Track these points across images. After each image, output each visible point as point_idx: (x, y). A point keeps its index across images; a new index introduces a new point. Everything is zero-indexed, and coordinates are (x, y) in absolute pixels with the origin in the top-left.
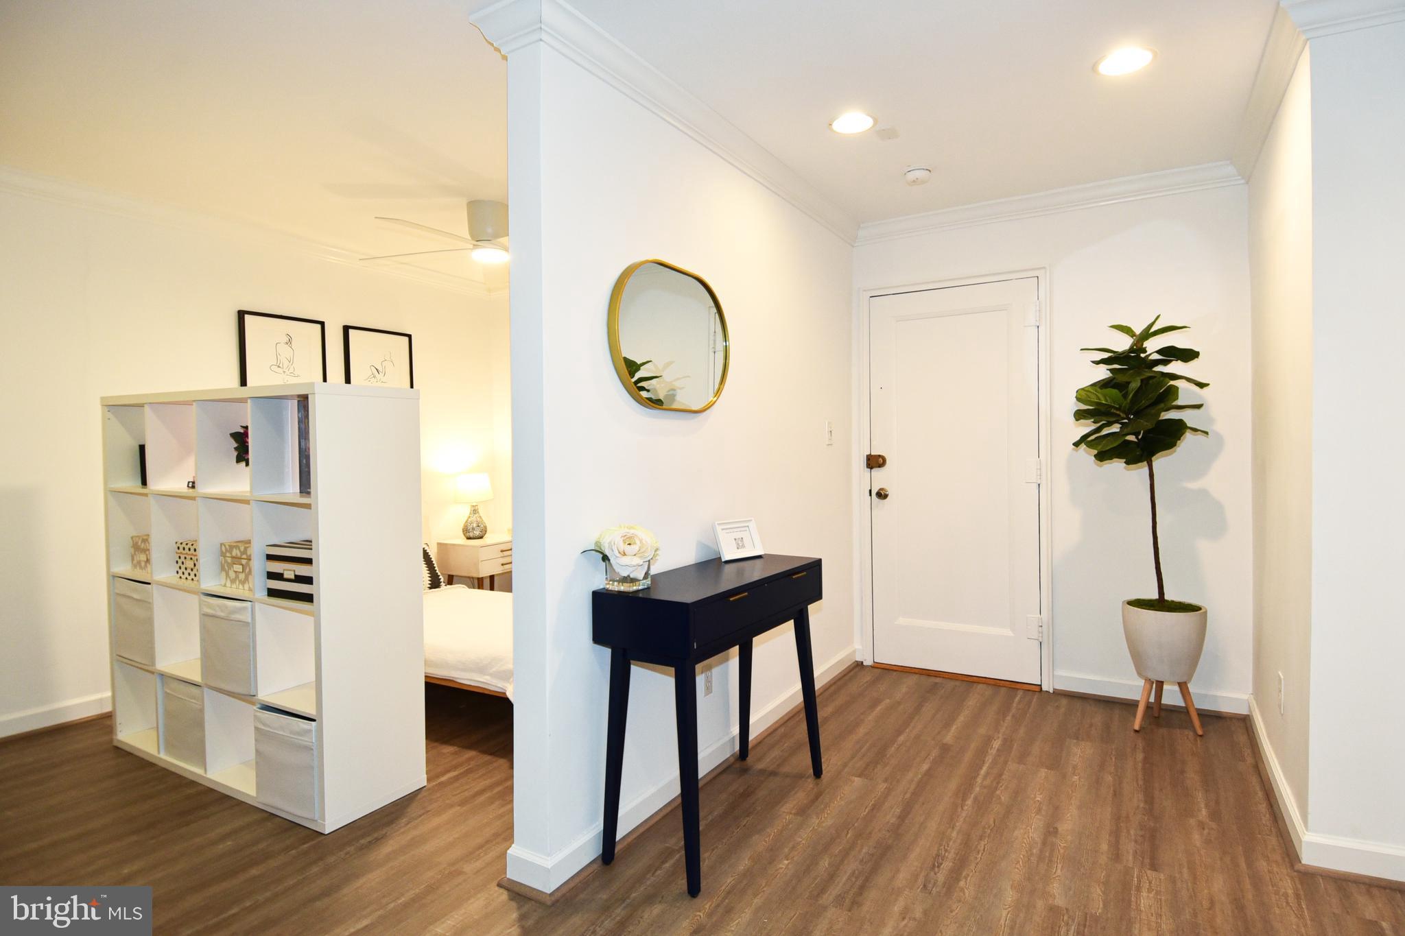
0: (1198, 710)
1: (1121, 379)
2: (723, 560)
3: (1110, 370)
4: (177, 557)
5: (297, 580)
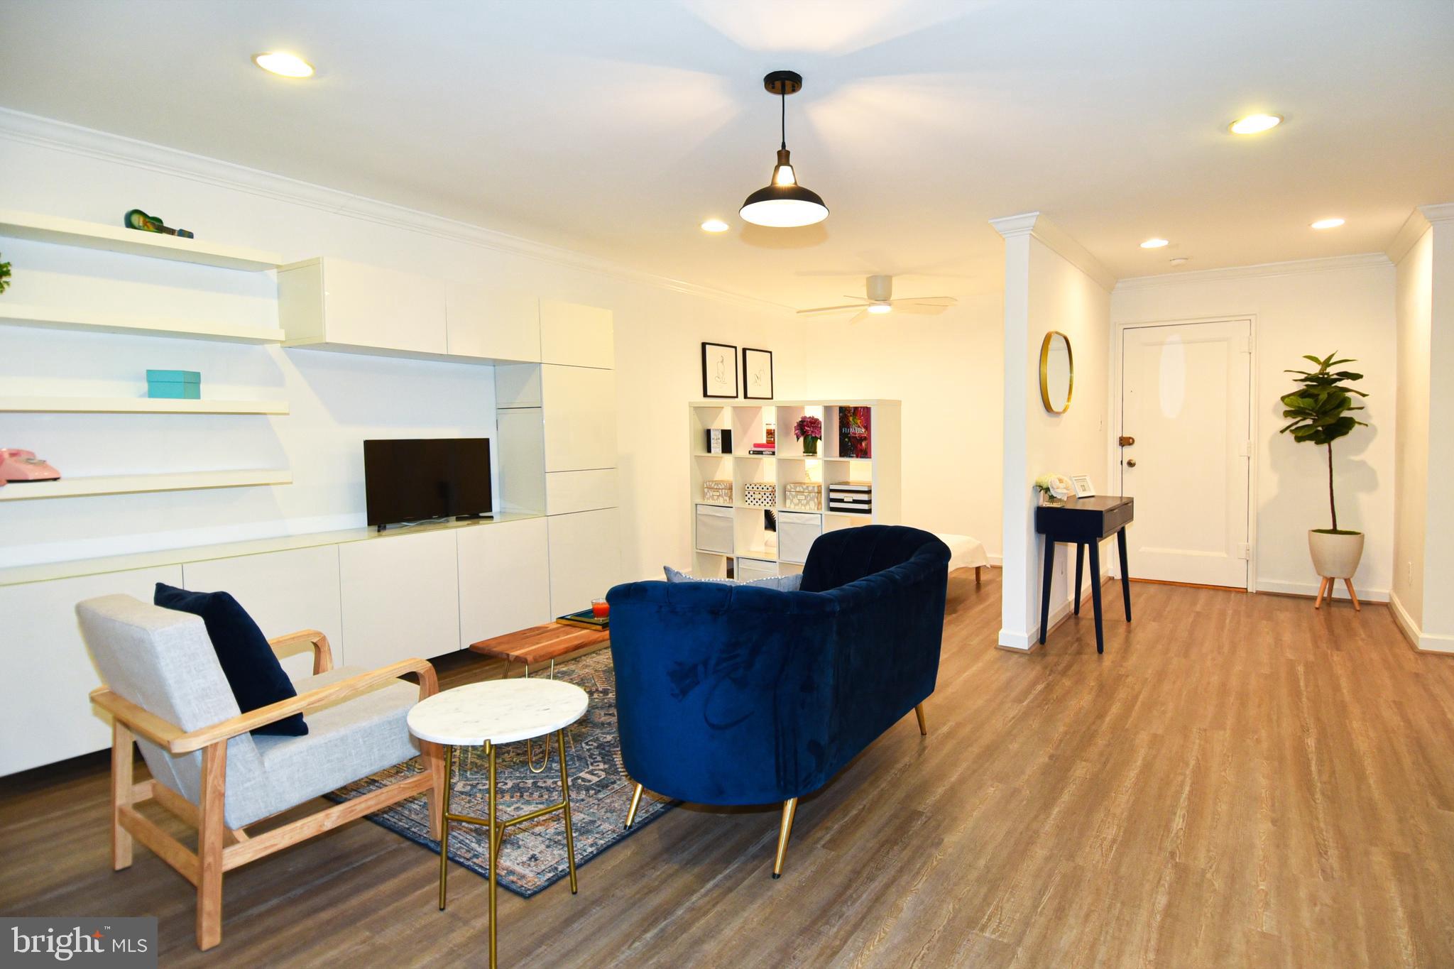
0: (1359, 601)
1: (1315, 391)
2: (1077, 497)
3: (1306, 385)
4: (747, 493)
5: (855, 502)
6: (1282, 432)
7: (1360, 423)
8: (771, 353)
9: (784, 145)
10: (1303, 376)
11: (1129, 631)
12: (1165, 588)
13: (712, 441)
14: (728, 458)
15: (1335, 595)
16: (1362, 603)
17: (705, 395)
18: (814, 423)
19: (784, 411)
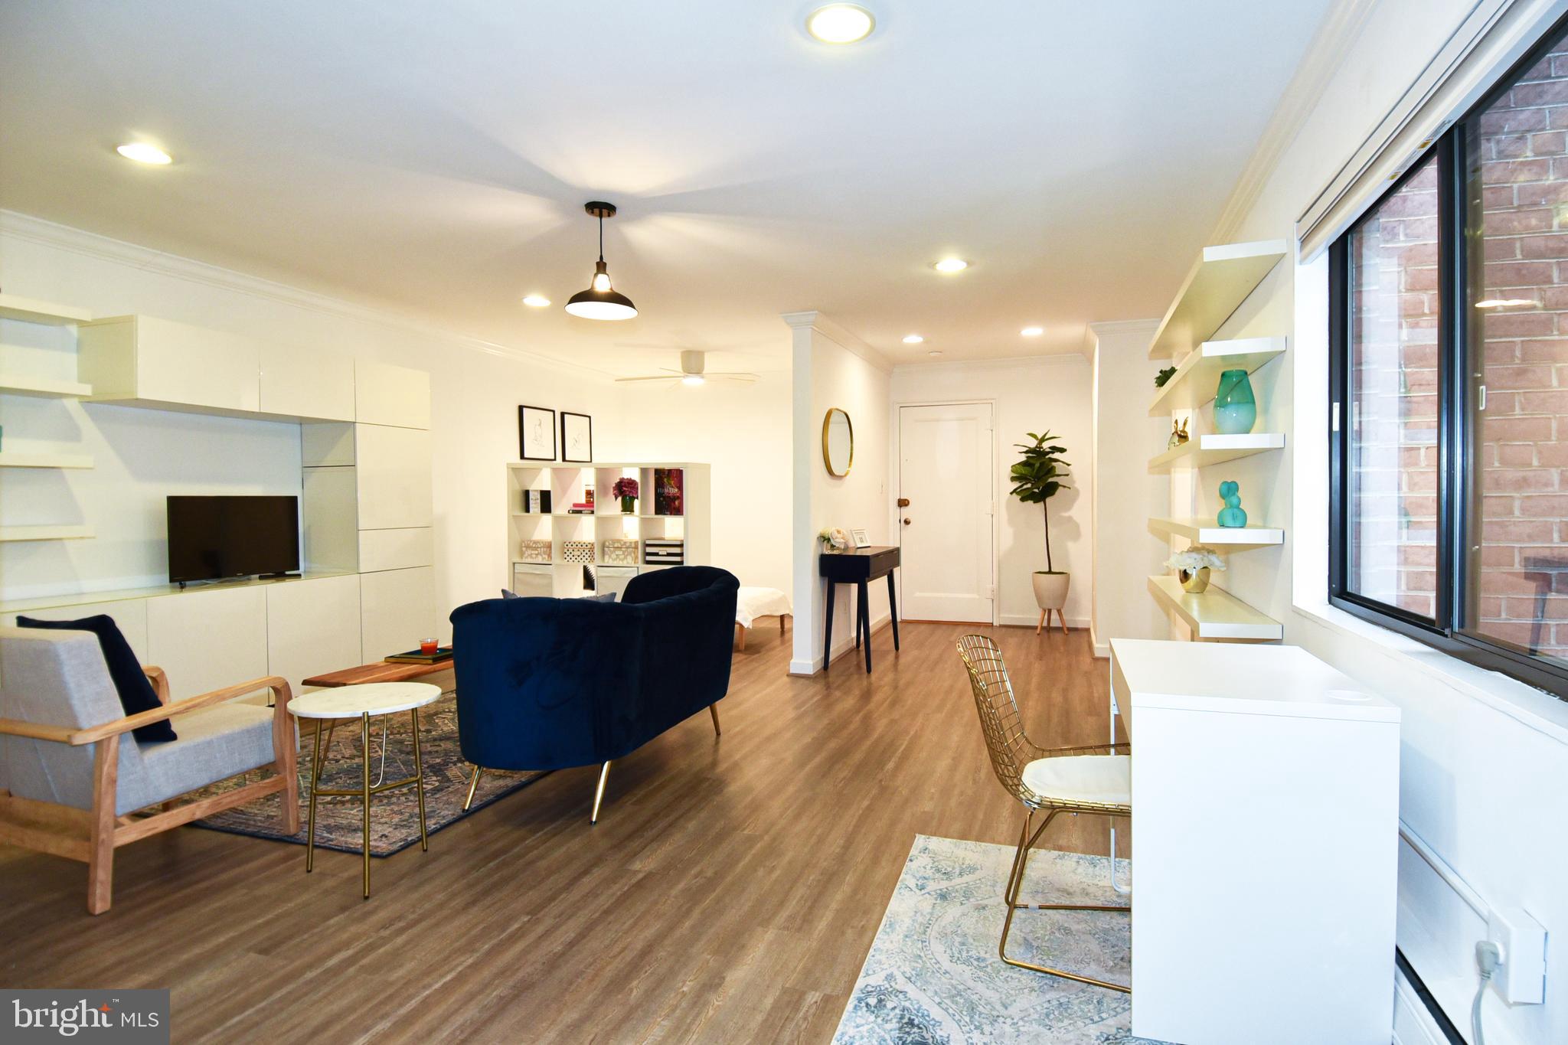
0: (1068, 627)
2: (856, 546)
3: (1027, 456)
4: (566, 550)
5: (669, 555)
6: (1011, 493)
7: (1064, 487)
8: (590, 417)
9: (601, 257)
10: (1025, 449)
11: (897, 657)
12: (932, 626)
13: (531, 502)
14: (547, 518)
15: (1053, 624)
16: (1070, 629)
17: (522, 457)
18: (631, 484)
19: (602, 472)
